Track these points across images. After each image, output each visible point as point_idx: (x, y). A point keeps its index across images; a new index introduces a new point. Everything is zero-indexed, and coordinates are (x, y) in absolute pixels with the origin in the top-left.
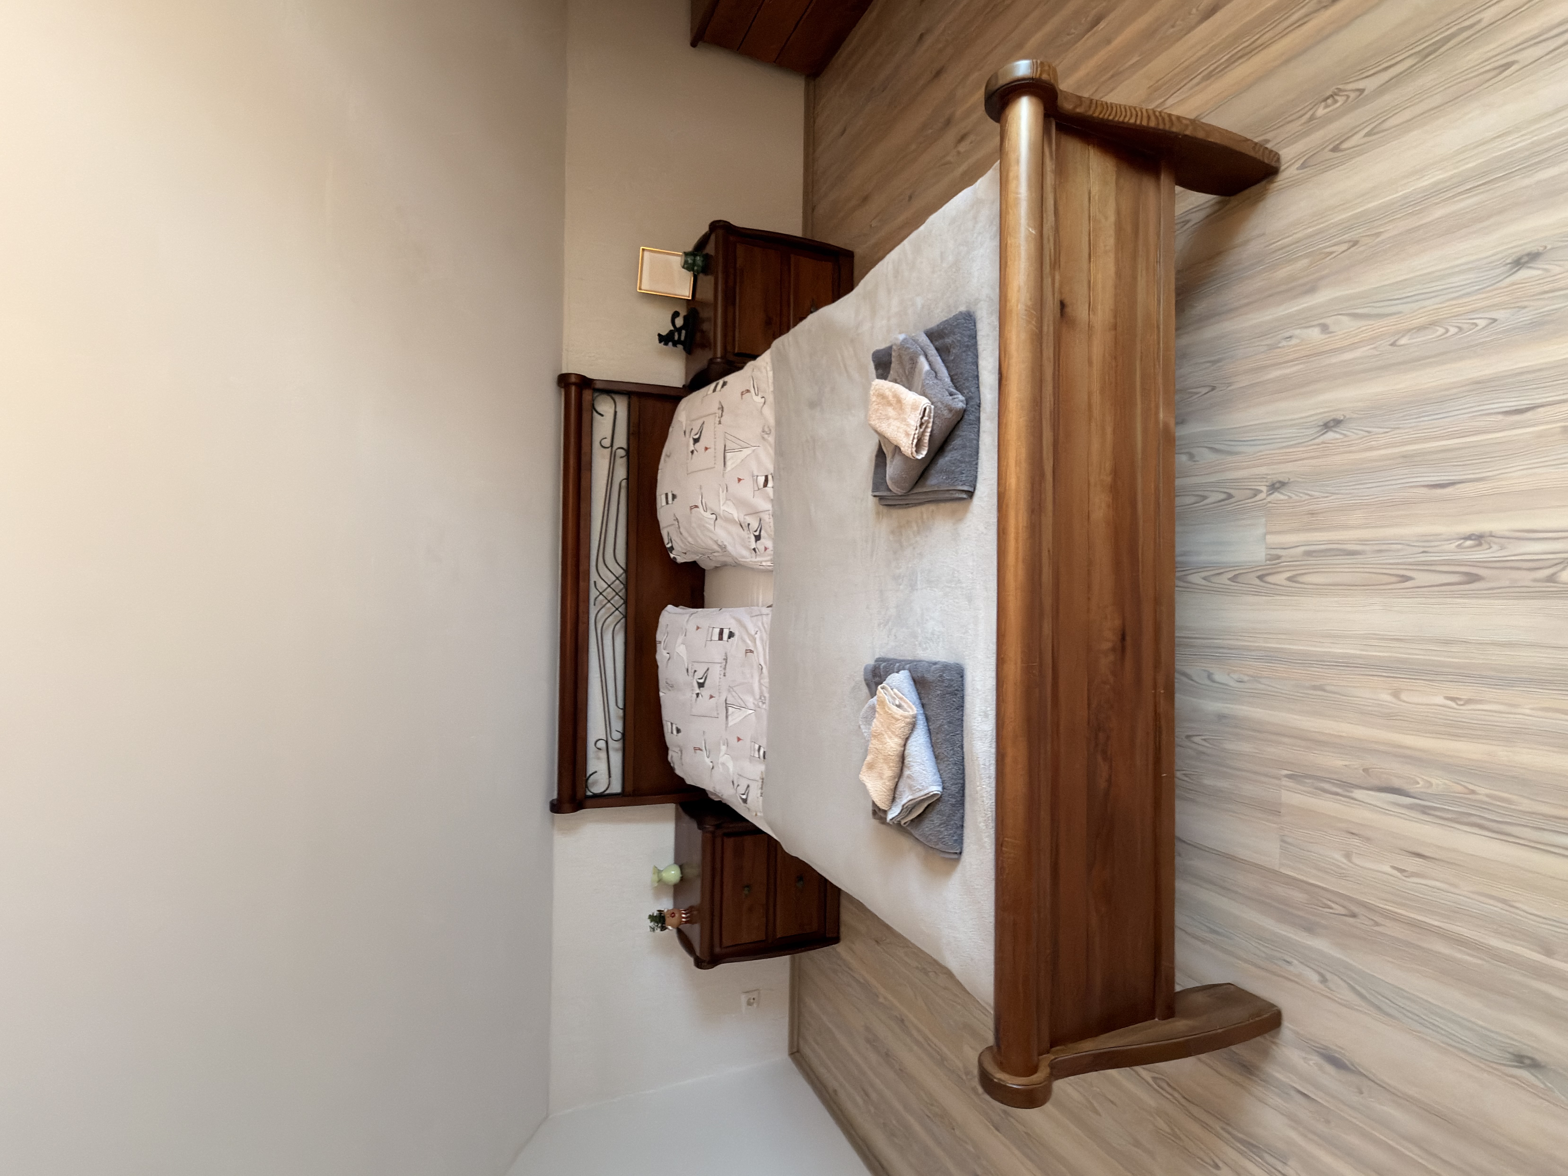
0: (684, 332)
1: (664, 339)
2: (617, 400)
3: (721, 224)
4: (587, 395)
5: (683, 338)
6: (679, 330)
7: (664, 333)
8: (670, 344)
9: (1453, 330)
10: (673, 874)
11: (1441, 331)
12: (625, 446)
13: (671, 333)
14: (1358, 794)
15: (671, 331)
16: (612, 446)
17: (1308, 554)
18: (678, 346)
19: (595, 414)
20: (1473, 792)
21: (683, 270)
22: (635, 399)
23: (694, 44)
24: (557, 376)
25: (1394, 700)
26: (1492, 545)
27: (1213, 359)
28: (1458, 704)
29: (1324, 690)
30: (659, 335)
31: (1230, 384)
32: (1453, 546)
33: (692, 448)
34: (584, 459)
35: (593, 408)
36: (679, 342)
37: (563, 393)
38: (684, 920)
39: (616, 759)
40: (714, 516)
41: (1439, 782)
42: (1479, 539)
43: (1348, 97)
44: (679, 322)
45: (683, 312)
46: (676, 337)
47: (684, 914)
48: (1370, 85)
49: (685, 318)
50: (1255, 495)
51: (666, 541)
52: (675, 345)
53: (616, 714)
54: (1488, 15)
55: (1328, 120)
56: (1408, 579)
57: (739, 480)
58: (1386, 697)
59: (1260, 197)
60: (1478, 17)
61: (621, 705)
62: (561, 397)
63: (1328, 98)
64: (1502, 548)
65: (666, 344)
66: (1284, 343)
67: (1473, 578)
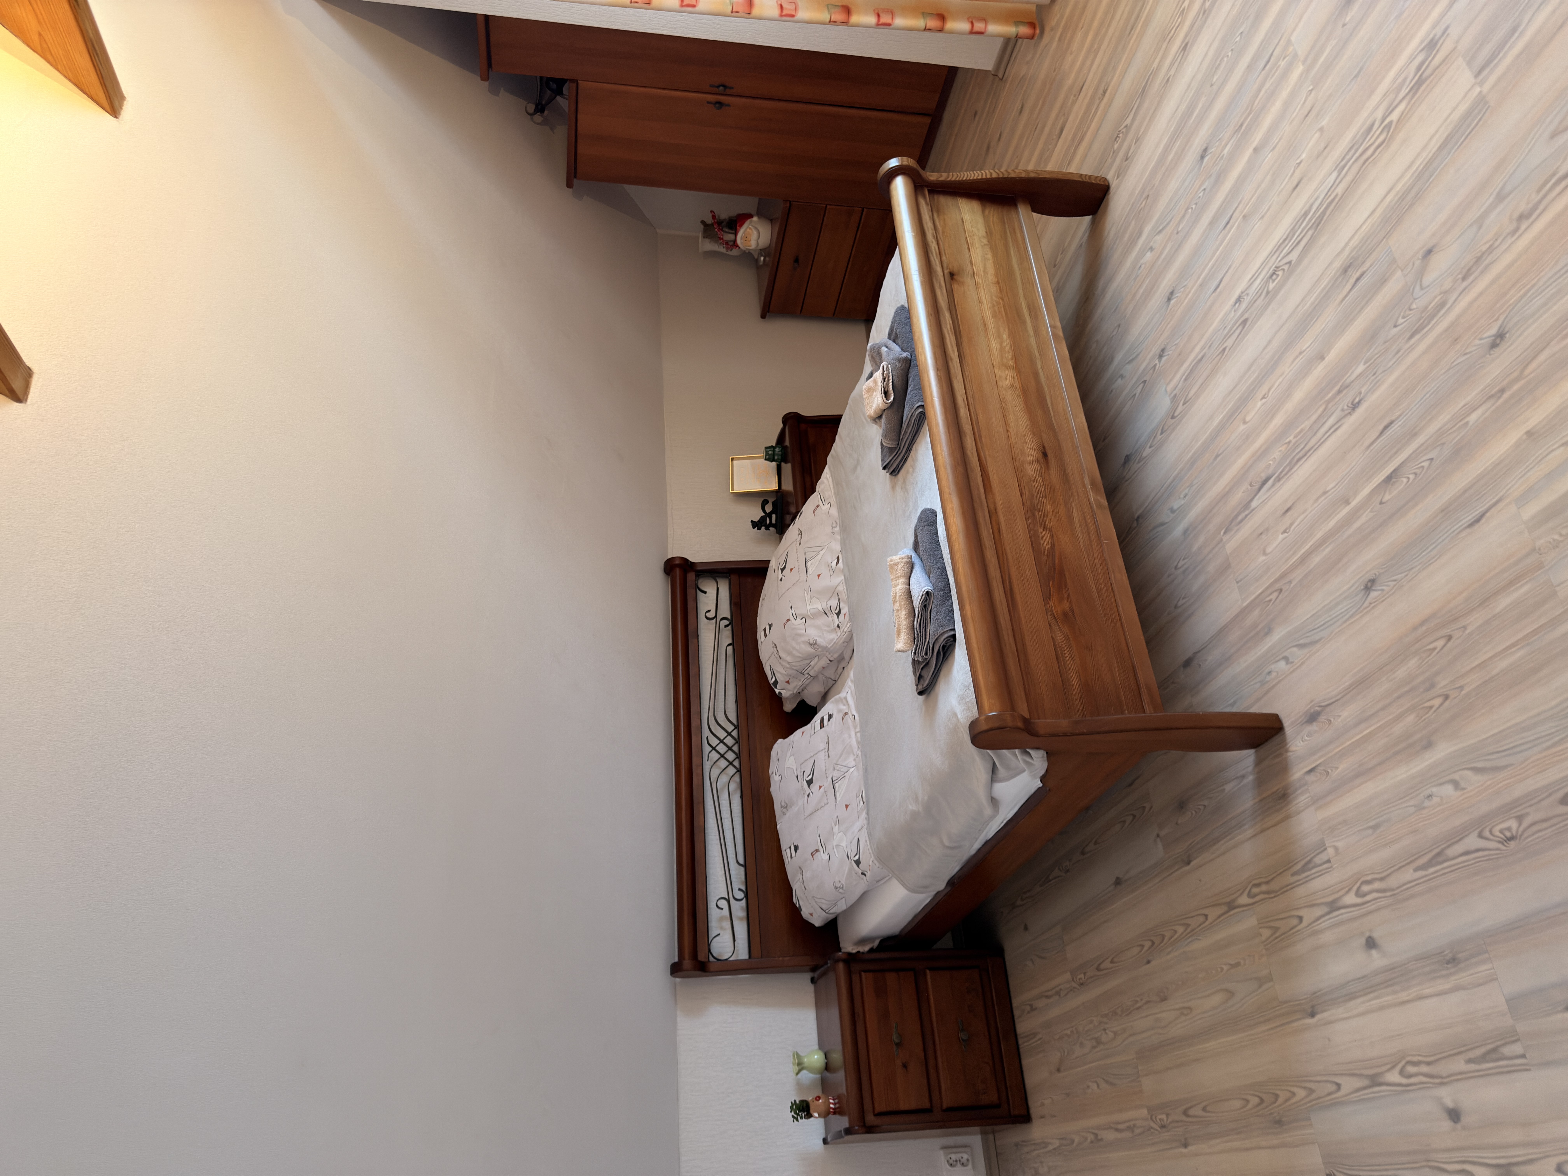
0: (774, 516)
1: (756, 525)
2: (718, 580)
3: (792, 415)
4: (691, 576)
5: (774, 522)
6: (769, 515)
7: (756, 519)
8: (763, 528)
9: (1194, 206)
10: (816, 1058)
11: (1190, 210)
12: (729, 617)
13: (762, 520)
14: (1254, 504)
15: (762, 517)
16: (716, 617)
17: (1186, 380)
18: (770, 528)
19: (699, 592)
20: (1289, 442)
21: (766, 461)
22: (734, 578)
23: (763, 316)
24: (663, 563)
25: (1246, 426)
26: (1244, 297)
27: (1114, 309)
28: (1266, 398)
29: (1220, 455)
30: (752, 521)
31: (1125, 316)
32: (1233, 313)
33: (780, 576)
34: (691, 628)
35: (697, 587)
36: (771, 525)
37: (669, 579)
38: (831, 1110)
39: (741, 929)
40: (804, 619)
41: (1277, 453)
42: (1239, 300)
43: (1123, 132)
44: (769, 508)
45: (771, 501)
46: (768, 522)
47: (833, 1104)
48: (1128, 121)
49: (774, 504)
50: (1155, 369)
51: (769, 676)
52: (767, 528)
53: (738, 874)
54: (1155, 65)
55: (1119, 148)
56: (1224, 350)
57: (819, 576)
58: (1242, 427)
59: (1107, 206)
60: (1153, 67)
61: (742, 861)
62: (668, 580)
63: (1116, 139)
64: (1248, 295)
65: (759, 529)
66: (1139, 272)
67: (1245, 322)
